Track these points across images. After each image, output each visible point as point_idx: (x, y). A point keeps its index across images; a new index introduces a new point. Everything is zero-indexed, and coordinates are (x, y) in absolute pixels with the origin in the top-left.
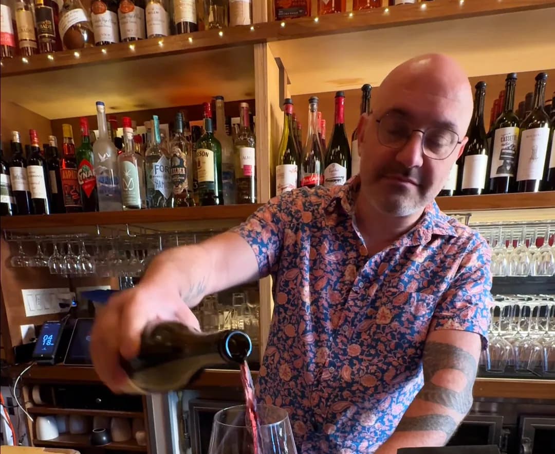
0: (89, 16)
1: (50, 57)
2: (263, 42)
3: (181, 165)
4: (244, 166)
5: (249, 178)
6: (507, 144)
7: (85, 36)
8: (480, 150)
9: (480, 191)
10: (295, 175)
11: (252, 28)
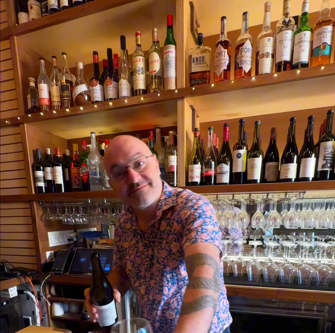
0: (88, 87)
1: (68, 110)
2: (183, 98)
4: (171, 166)
5: (173, 173)
6: (327, 151)
7: (86, 98)
8: (311, 155)
9: (311, 179)
10: (199, 171)
11: (176, 91)
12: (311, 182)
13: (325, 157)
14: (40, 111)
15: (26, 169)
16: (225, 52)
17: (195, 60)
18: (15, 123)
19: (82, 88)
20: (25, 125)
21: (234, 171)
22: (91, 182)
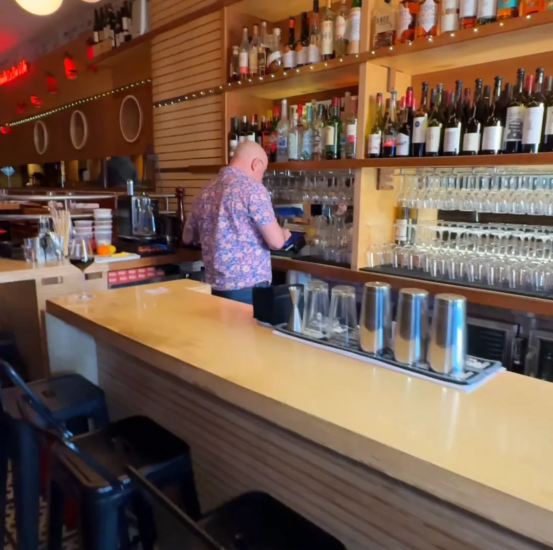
0: (281, 54)
1: (261, 78)
2: (365, 62)
3: (318, 135)
4: (350, 136)
5: (353, 143)
6: (513, 118)
7: (280, 63)
8: (495, 122)
9: (496, 152)
10: (379, 141)
11: (357, 56)
12: (496, 156)
13: (510, 125)
14: (239, 80)
15: (222, 139)
16: (405, 11)
17: (379, 20)
18: (218, 92)
19: (276, 55)
20: (226, 93)
21: (413, 142)
22: (278, 153)
